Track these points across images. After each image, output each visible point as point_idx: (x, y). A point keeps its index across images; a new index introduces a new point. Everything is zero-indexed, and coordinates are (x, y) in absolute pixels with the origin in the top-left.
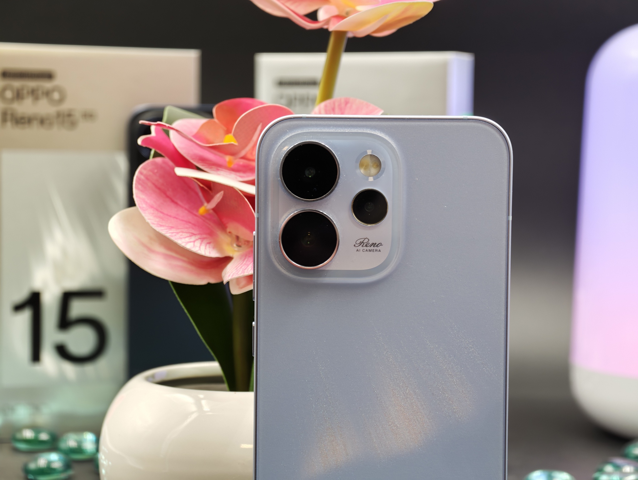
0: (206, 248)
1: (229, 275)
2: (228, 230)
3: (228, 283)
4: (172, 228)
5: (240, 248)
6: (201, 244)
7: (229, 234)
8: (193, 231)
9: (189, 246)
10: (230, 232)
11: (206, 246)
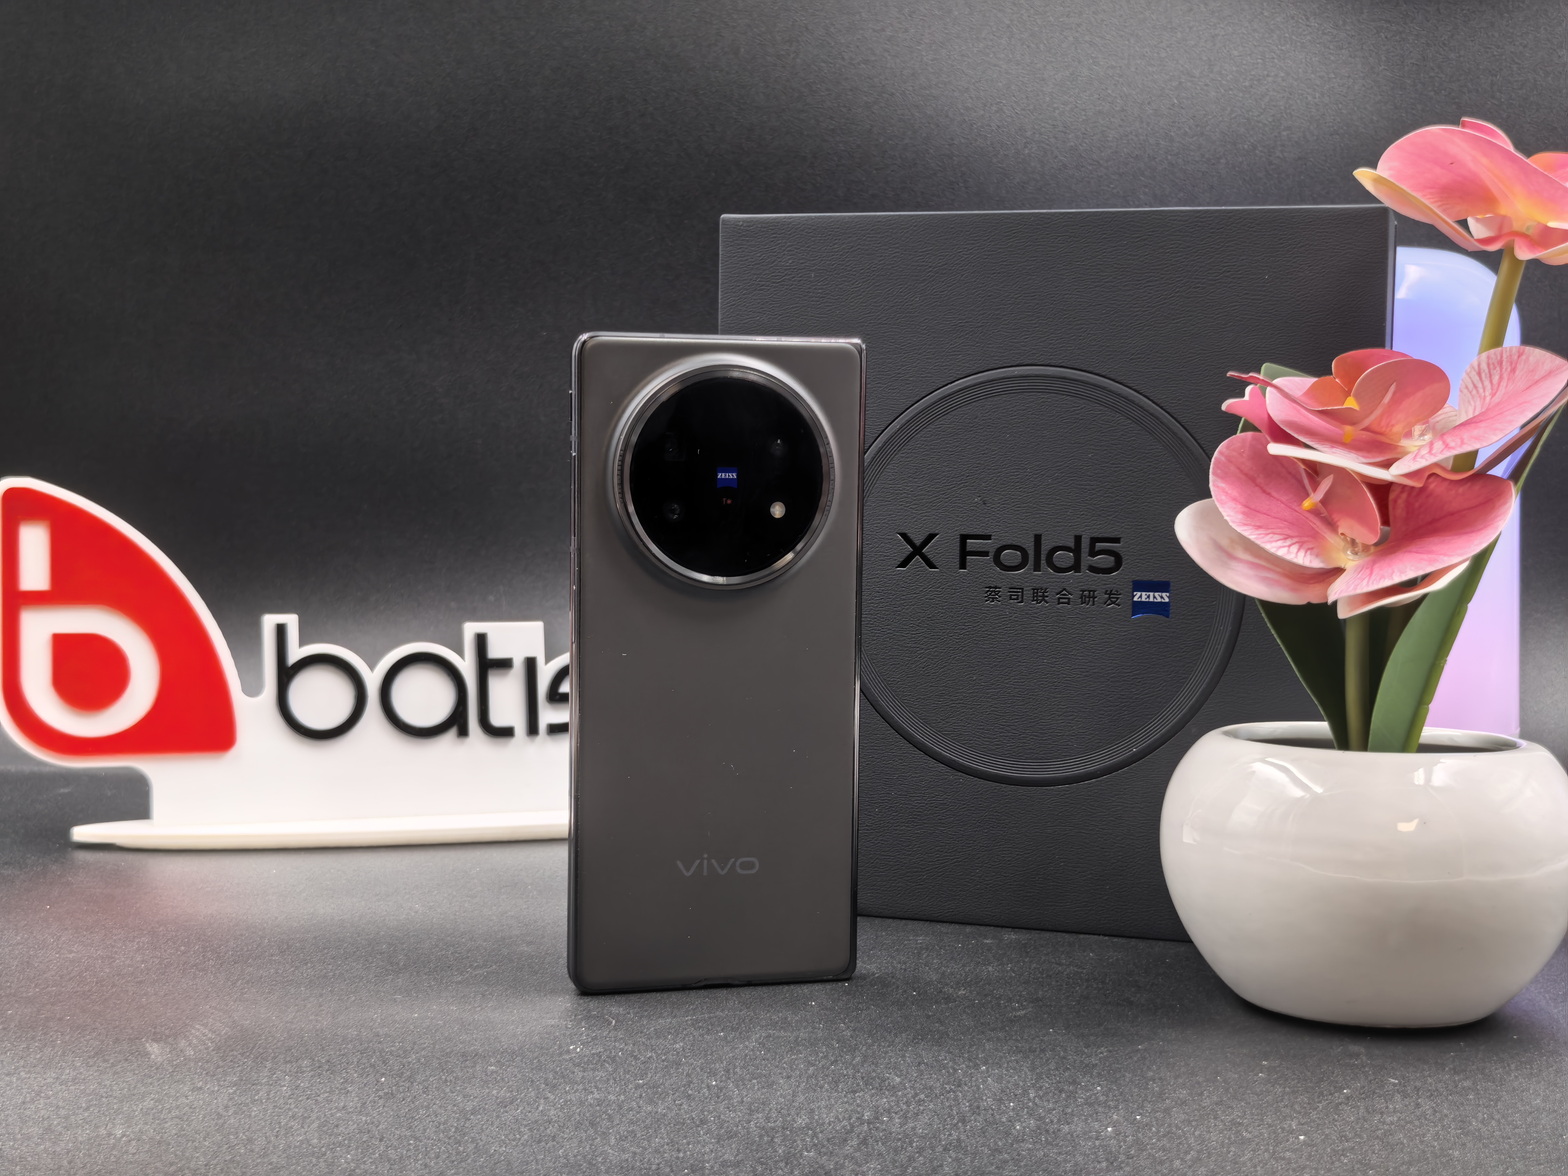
0: (1305, 556)
1: (1336, 593)
2: (1340, 531)
3: (1335, 603)
4: (1259, 527)
5: (1357, 557)
6: (1299, 550)
7: (1342, 537)
8: (1289, 532)
9: (1282, 553)
10: (1342, 534)
11: (1306, 552)
